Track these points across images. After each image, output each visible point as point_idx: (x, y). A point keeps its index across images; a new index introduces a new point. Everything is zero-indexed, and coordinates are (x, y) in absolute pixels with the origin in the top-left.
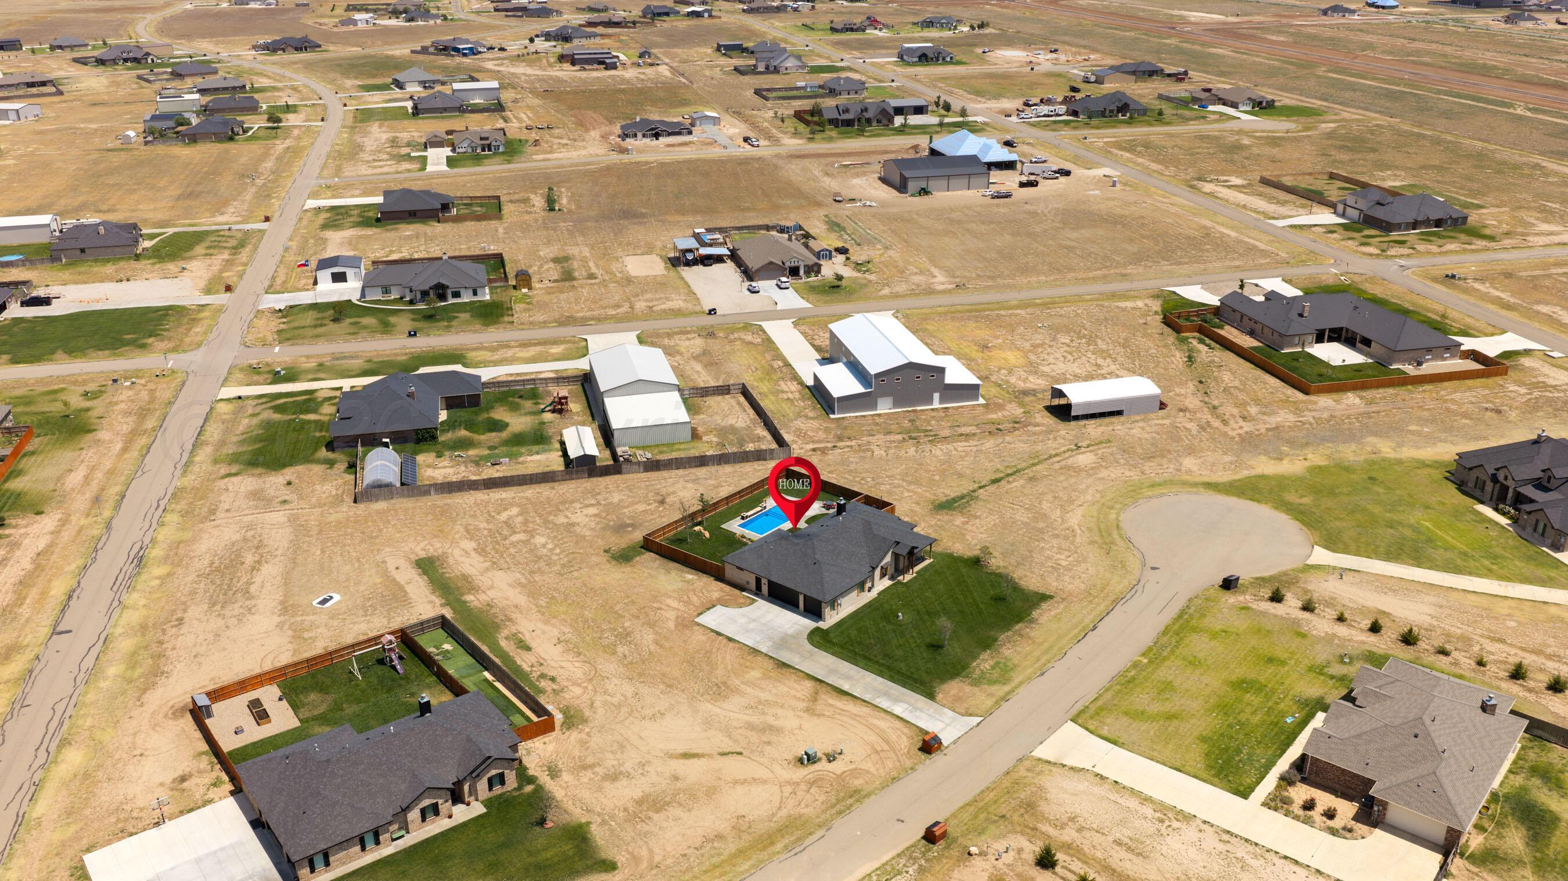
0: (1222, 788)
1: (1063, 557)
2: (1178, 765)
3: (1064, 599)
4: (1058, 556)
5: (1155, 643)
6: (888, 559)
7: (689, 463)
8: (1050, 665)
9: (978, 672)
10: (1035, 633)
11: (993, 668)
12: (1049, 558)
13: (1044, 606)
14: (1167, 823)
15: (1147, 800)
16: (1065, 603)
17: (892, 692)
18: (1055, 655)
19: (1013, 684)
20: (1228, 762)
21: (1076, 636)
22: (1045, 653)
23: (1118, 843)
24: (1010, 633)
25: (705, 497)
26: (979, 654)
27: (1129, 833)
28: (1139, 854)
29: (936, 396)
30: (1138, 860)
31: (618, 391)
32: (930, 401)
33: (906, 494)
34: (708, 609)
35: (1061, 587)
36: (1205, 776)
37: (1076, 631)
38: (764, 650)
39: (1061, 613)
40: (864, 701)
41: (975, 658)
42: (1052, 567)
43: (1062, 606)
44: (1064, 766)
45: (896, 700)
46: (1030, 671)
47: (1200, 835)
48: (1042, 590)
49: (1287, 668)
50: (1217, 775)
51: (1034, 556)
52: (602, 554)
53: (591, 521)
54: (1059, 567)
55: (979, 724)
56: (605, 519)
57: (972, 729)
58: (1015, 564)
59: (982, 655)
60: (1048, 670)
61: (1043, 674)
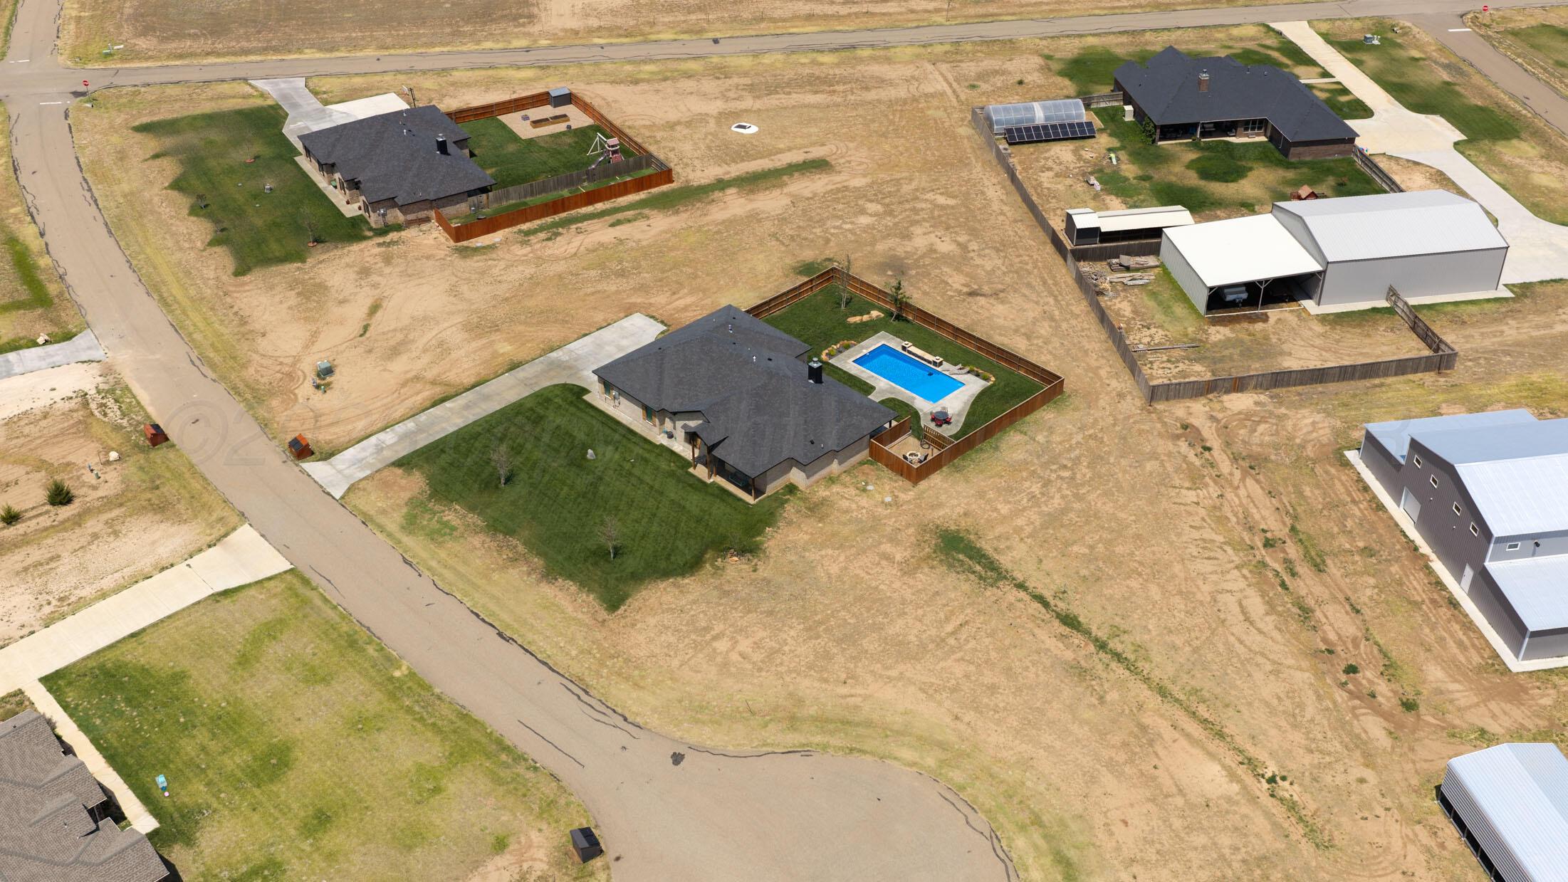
0: (74, 664)
1: (745, 648)
2: (146, 638)
3: (602, 622)
5: (439, 698)
8: (426, 574)
9: (438, 507)
10: (516, 575)
11: (443, 523)
14: (54, 602)
15: (103, 595)
16: (591, 622)
20: (120, 687)
23: (57, 557)
24: (522, 550)
26: (478, 514)
27: (61, 569)
28: (26, 569)
30: (19, 567)
35: (643, 626)
36: (110, 655)
41: (471, 509)
42: (710, 628)
43: (583, 617)
44: (210, 546)
45: (403, 437)
47: (17, 624)
49: (293, 832)
50: (102, 667)
51: (750, 615)
52: (823, 257)
53: (916, 249)
54: (708, 637)
55: (329, 494)
56: (922, 257)
57: (321, 487)
58: (726, 588)
59: (475, 516)
60: (414, 569)
61: (407, 562)
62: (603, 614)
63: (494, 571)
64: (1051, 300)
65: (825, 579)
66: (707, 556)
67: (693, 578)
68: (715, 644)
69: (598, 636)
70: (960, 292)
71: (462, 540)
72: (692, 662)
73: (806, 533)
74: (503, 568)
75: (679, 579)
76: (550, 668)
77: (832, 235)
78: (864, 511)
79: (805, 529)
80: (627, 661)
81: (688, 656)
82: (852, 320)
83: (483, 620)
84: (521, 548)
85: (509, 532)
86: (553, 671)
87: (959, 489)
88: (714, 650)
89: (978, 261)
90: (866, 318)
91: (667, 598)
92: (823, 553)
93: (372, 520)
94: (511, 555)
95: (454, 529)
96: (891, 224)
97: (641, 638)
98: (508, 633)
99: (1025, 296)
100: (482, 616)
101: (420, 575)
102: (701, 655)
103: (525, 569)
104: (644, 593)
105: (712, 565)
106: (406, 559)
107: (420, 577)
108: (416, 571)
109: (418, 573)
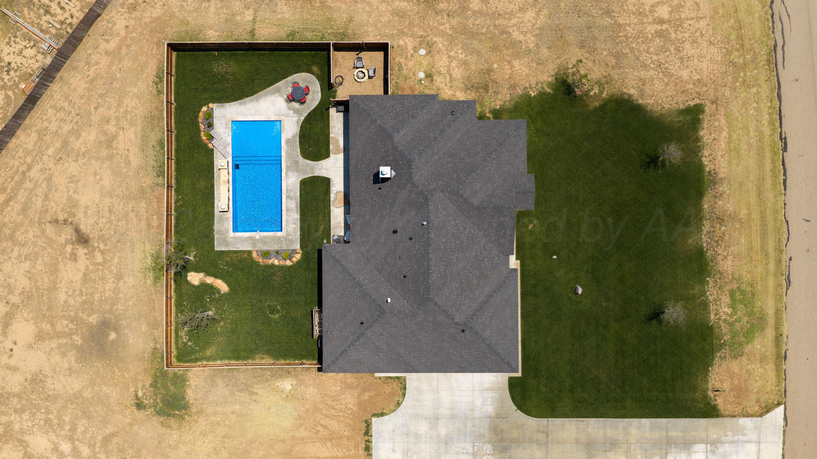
3: (716, 103)
8: (785, 257)
9: (725, 329)
10: (730, 201)
11: (733, 306)
13: (705, 135)
16: (722, 110)
17: (672, 434)
18: (778, 231)
19: (771, 321)
21: (774, 174)
22: (764, 234)
24: (707, 225)
26: (704, 294)
34: (367, 434)
37: (768, 165)
39: (729, 136)
41: (706, 305)
42: (657, 34)
43: (722, 120)
45: (687, 445)
51: (621, 22)
52: (140, 415)
53: (49, 354)
54: (665, 26)
55: (785, 418)
56: (59, 335)
57: (784, 431)
58: (613, 61)
59: (708, 293)
60: (789, 269)
61: (789, 281)
62: (709, 108)
63: (740, 220)
64: (34, 173)
65: (545, 11)
66: (597, 104)
67: (625, 90)
68: (666, 16)
69: (728, 93)
70: (90, 255)
71: (736, 275)
72: (693, 15)
73: (512, 67)
74: (734, 217)
75: (634, 98)
76: (779, 88)
77: (92, 446)
78: (452, 54)
79: (509, 72)
80: (729, 52)
81: (691, 22)
82: (222, 286)
83: (785, 174)
84: (706, 228)
85: (700, 253)
86: (779, 84)
87: (365, 17)
88: (671, 13)
89: (23, 283)
90: (210, 280)
91: (658, 86)
92: (521, 38)
93: (778, 356)
94: (718, 226)
95: (732, 294)
96: (26, 416)
97: (704, 65)
98: (780, 144)
99: (47, 198)
100: (782, 177)
101: (790, 259)
102: (683, 16)
103: (720, 203)
104: (667, 106)
105: (601, 92)
106: (787, 285)
107: (791, 257)
108: (789, 266)
109: (789, 262)
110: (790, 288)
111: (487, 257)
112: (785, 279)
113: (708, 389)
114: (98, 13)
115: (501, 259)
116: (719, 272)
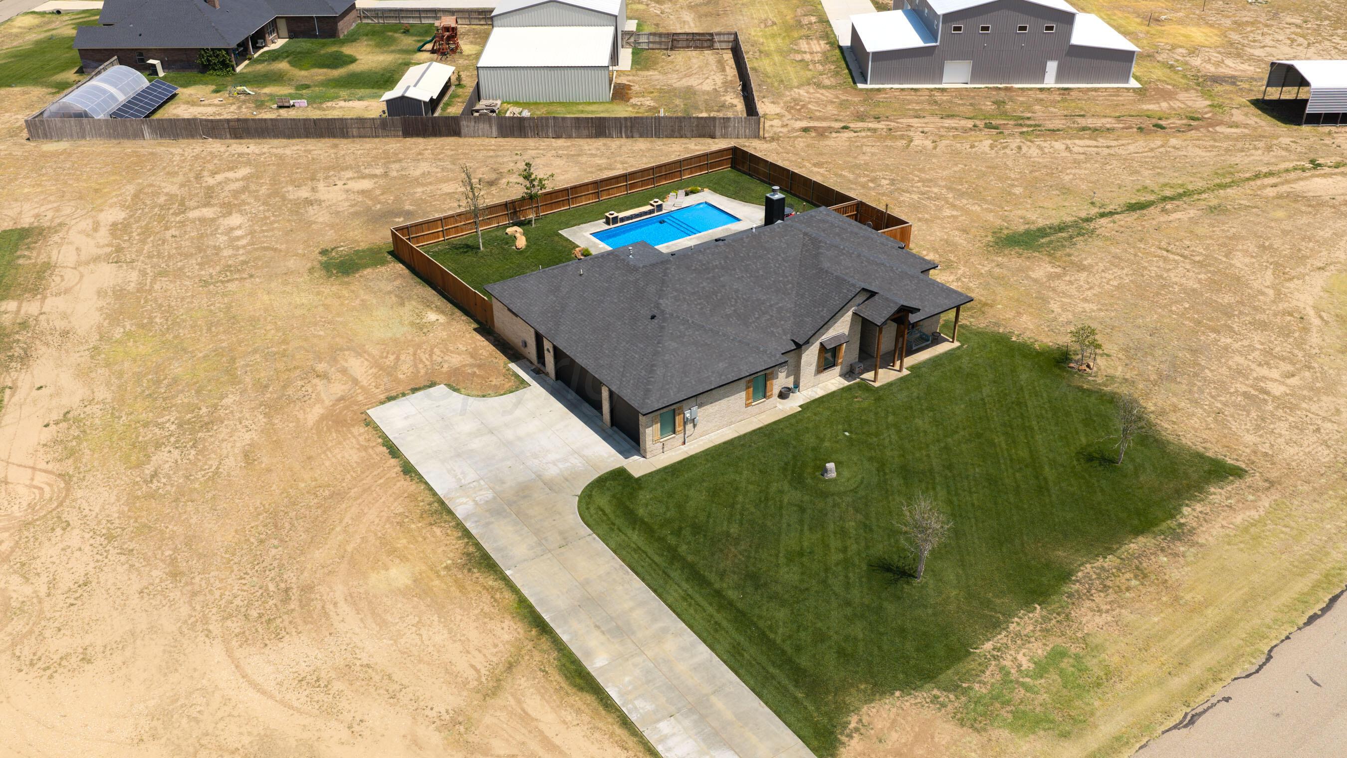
1: (1275, 374)
3: (1272, 484)
4: (1264, 371)
6: (842, 327)
7: (578, 128)
8: (1218, 690)
9: (991, 675)
11: (1041, 669)
12: (1240, 373)
13: (1217, 493)
16: (1275, 495)
17: (718, 703)
18: (1238, 656)
21: (1303, 600)
22: (1207, 641)
24: (1110, 562)
25: (539, 173)
26: (1009, 615)
29: (1052, 67)
31: (516, 18)
32: (1040, 74)
33: (947, 212)
34: (414, 390)
35: (1266, 448)
37: (1302, 585)
38: (460, 512)
39: (1260, 521)
40: (625, 722)
41: (994, 626)
42: (1245, 395)
43: (1265, 502)
46: (1152, 699)
48: (1214, 451)
51: (1203, 364)
53: (347, 200)
54: (1265, 397)
56: (374, 199)
58: (1154, 377)
59: (1016, 619)
60: (1209, 708)
61: (1191, 721)
63: (1178, 598)
65: (1112, 313)
68: (1276, 393)
71: (1095, 641)
72: (1322, 413)
73: (1018, 316)
74: (1169, 587)
79: (1009, 316)
81: (1311, 415)
82: (520, 244)
84: (1106, 562)
88: (1287, 394)
89: (415, 173)
90: (520, 237)
92: (1057, 310)
94: (1129, 575)
96: (262, 208)
97: (1291, 450)
101: (1226, 699)
102: (1304, 406)
103: (1163, 559)
104: (1188, 442)
106: (1181, 722)
107: (1230, 698)
108: (1213, 705)
109: (1219, 701)
110: (1184, 731)
111: (772, 316)
112: (1186, 714)
113: (857, 710)
114: (714, 133)
115: (784, 337)
116: (1067, 616)
